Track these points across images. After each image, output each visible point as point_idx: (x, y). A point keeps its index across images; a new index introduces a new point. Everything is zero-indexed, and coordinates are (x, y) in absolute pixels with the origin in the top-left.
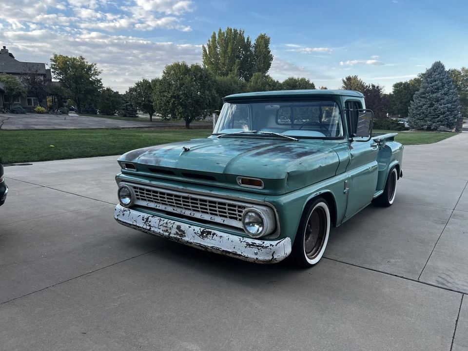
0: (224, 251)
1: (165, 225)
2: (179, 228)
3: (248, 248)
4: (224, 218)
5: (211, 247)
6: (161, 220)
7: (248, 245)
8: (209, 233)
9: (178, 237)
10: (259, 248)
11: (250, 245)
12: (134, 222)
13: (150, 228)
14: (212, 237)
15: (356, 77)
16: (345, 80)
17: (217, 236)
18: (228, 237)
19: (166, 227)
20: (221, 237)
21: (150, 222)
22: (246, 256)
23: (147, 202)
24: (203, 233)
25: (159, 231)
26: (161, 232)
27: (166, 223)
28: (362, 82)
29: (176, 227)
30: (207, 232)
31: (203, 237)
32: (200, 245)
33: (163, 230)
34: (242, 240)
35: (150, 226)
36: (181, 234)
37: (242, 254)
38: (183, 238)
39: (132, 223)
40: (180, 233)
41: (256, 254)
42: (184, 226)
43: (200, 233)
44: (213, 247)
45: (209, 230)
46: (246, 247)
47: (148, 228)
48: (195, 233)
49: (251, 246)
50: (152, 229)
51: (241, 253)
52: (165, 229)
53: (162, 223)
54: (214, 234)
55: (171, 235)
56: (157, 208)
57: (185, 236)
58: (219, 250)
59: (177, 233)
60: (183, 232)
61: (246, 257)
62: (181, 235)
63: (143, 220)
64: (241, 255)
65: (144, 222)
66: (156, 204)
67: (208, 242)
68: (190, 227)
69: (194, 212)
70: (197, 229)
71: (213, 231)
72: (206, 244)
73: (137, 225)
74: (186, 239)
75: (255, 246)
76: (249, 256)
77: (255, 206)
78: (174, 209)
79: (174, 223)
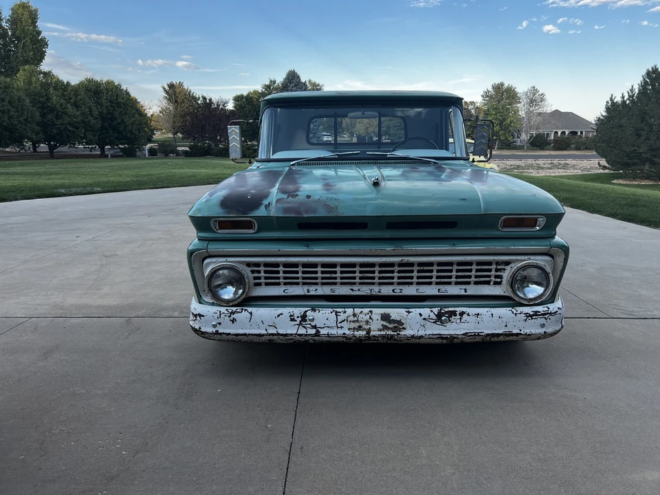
0: (488, 335)
1: (352, 318)
2: (385, 317)
3: (530, 321)
4: (464, 287)
5: (463, 334)
6: (336, 312)
7: (528, 317)
8: (454, 313)
9: (390, 332)
10: (546, 316)
11: (531, 316)
12: (268, 328)
13: (318, 332)
14: (461, 319)
15: (181, 84)
16: (167, 88)
17: (468, 315)
18: (490, 313)
19: (357, 321)
20: (478, 314)
21: (312, 320)
22: (529, 333)
23: (283, 288)
24: (439, 316)
25: (340, 332)
26: (348, 332)
27: (354, 315)
28: (190, 91)
29: (379, 317)
30: (447, 312)
31: (442, 323)
32: (441, 337)
33: (349, 329)
34: (515, 312)
35: (314, 327)
36: (396, 327)
37: (522, 332)
38: (402, 333)
39: (264, 332)
40: (391, 326)
41: (543, 326)
42: (396, 313)
43: (435, 317)
44: (467, 333)
45: (450, 309)
46: (526, 320)
47: (313, 331)
48: (425, 319)
49: (534, 317)
50: (323, 332)
51: (519, 332)
52: (356, 325)
53: (342, 317)
54: (462, 314)
55: (372, 333)
56: (312, 293)
57: (404, 329)
58: (479, 335)
59: (385, 328)
60: (400, 322)
61: (529, 335)
62: (395, 329)
63: (293, 320)
64: (521, 334)
65: (298, 322)
66: (306, 288)
67: (454, 329)
68: (409, 312)
69: (401, 287)
70: (426, 312)
71: (459, 310)
72: (452, 332)
73: (281, 332)
74: (408, 332)
75: (540, 315)
76: (533, 332)
77: (532, 257)
78: (352, 290)
79: (371, 312)
